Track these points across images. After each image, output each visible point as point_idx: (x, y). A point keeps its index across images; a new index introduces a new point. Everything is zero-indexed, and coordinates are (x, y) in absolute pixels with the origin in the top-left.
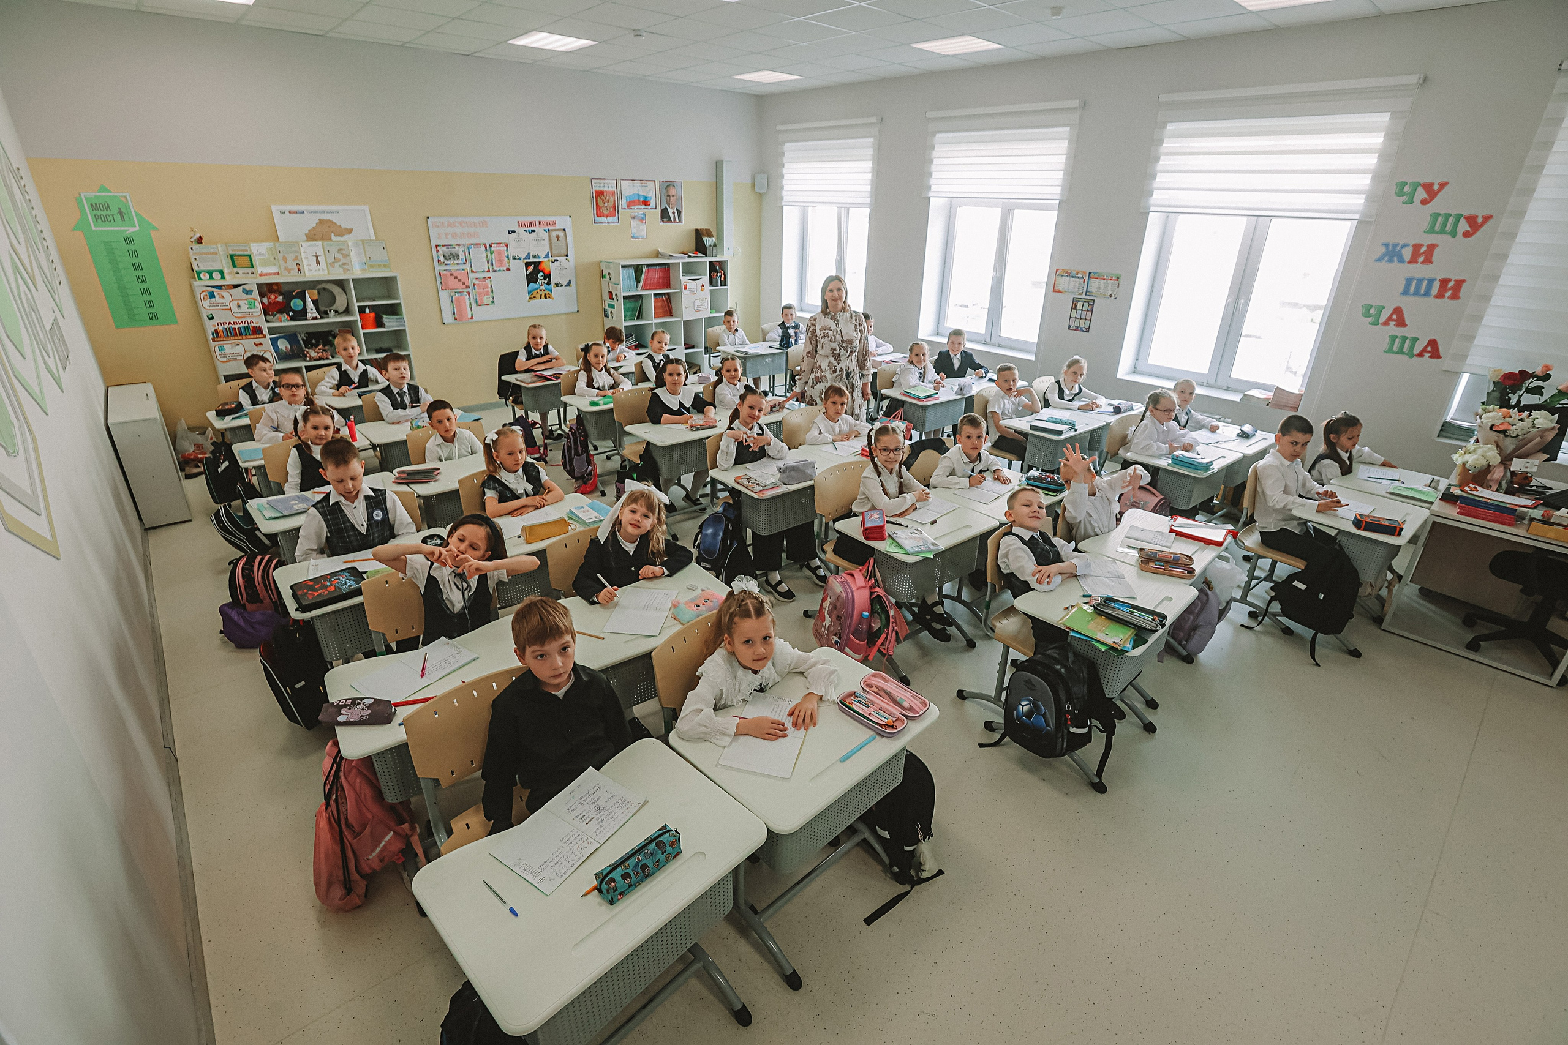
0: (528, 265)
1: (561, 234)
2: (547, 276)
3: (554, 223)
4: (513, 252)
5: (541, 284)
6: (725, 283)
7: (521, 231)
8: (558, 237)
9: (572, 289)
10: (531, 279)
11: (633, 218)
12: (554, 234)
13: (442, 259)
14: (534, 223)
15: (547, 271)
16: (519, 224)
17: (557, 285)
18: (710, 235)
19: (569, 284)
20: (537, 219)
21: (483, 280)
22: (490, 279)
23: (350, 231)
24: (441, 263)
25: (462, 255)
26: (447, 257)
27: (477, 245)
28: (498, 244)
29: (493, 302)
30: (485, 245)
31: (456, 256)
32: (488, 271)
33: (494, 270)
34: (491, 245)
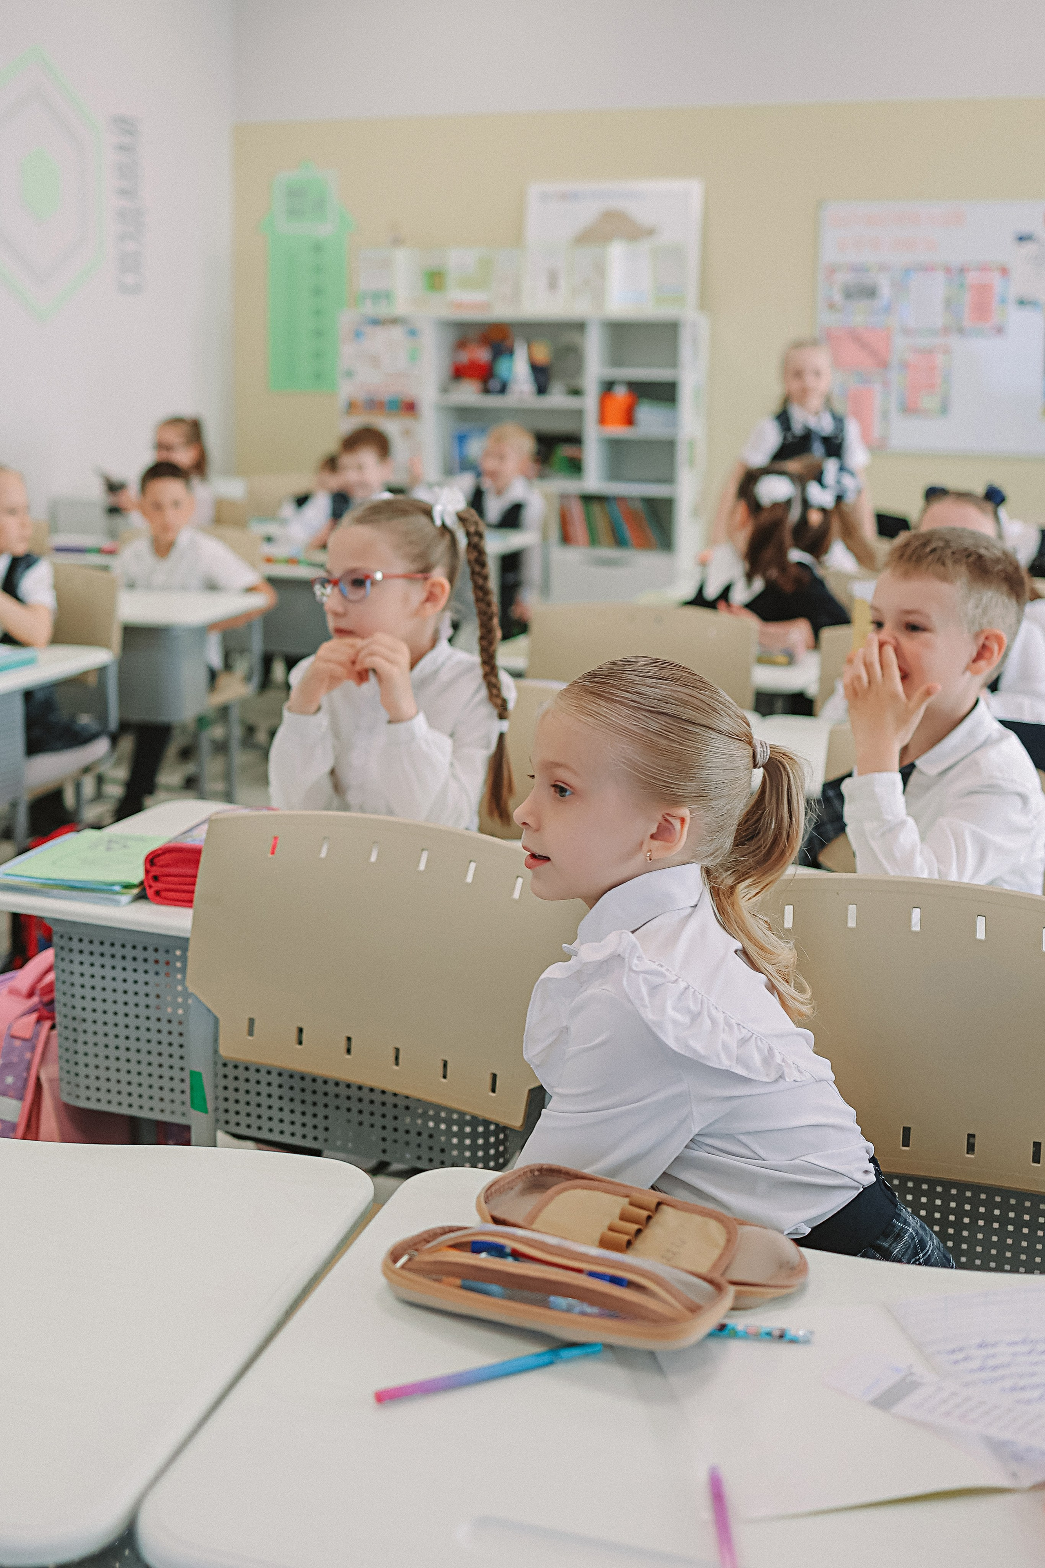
13: (838, 297)
21: (929, 352)
22: (947, 352)
23: (650, 232)
24: (832, 306)
25: (885, 291)
26: (850, 294)
27: (928, 268)
28: (984, 268)
29: (944, 409)
30: (948, 270)
31: (870, 292)
32: (946, 331)
33: (961, 331)
34: (963, 270)
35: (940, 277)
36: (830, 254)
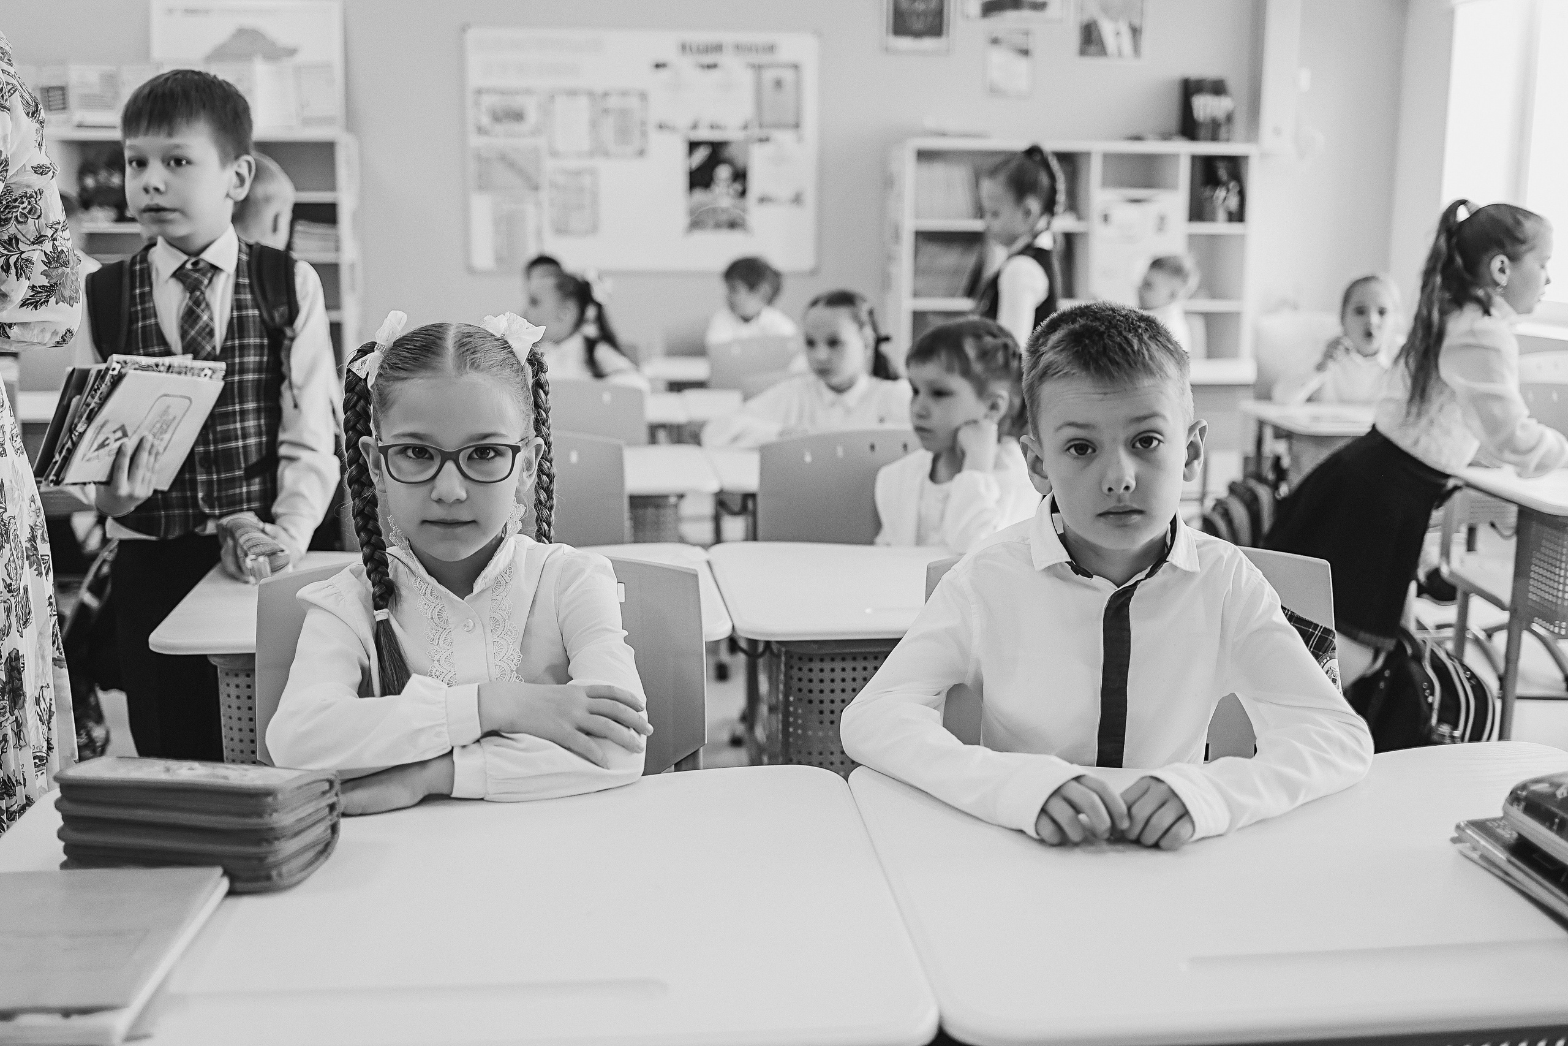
0: (693, 146)
1: (788, 76)
2: (740, 176)
3: (771, 48)
4: (657, 112)
5: (722, 193)
6: (1238, 216)
7: (685, 65)
8: (778, 84)
9: (807, 214)
10: (700, 178)
11: (995, 41)
12: (769, 75)
13: (485, 120)
14: (718, 48)
15: (740, 163)
16: (684, 48)
17: (762, 200)
18: (1218, 88)
19: (797, 199)
20: (727, 37)
21: (578, 173)
22: (593, 172)
23: (292, 52)
24: (481, 130)
25: (532, 117)
26: (497, 118)
27: (572, 93)
28: (624, 93)
29: (594, 229)
30: (591, 94)
31: (518, 116)
32: (592, 154)
33: (606, 154)
34: (606, 95)
35: (583, 102)
36: (475, 79)
